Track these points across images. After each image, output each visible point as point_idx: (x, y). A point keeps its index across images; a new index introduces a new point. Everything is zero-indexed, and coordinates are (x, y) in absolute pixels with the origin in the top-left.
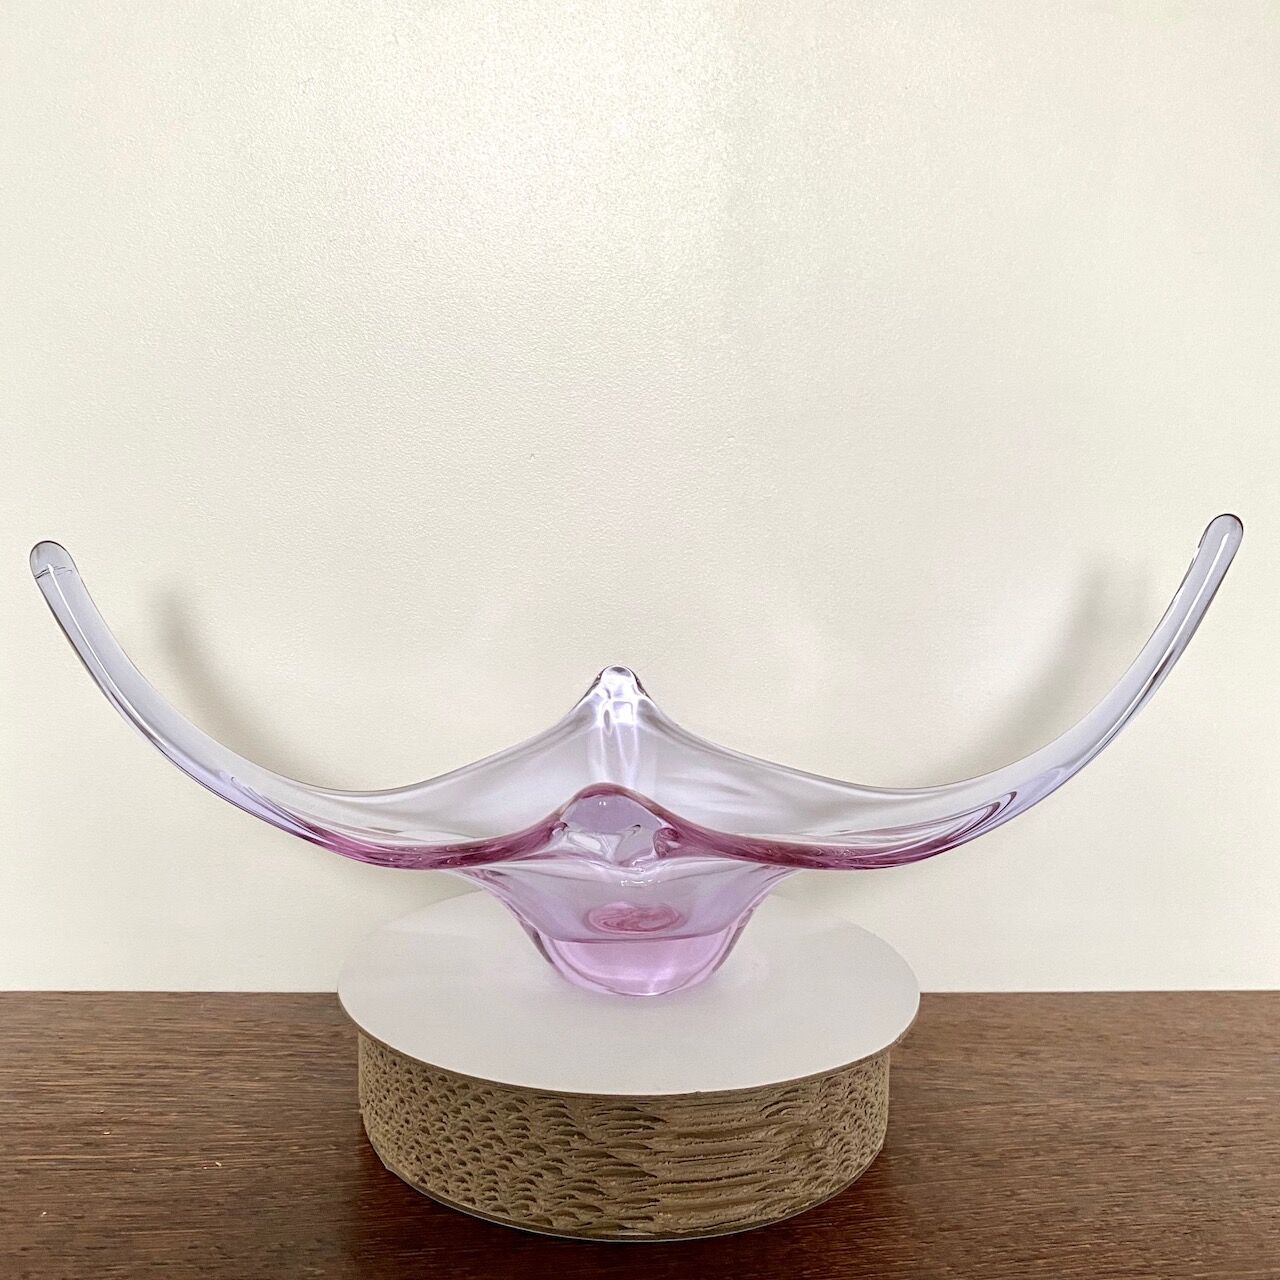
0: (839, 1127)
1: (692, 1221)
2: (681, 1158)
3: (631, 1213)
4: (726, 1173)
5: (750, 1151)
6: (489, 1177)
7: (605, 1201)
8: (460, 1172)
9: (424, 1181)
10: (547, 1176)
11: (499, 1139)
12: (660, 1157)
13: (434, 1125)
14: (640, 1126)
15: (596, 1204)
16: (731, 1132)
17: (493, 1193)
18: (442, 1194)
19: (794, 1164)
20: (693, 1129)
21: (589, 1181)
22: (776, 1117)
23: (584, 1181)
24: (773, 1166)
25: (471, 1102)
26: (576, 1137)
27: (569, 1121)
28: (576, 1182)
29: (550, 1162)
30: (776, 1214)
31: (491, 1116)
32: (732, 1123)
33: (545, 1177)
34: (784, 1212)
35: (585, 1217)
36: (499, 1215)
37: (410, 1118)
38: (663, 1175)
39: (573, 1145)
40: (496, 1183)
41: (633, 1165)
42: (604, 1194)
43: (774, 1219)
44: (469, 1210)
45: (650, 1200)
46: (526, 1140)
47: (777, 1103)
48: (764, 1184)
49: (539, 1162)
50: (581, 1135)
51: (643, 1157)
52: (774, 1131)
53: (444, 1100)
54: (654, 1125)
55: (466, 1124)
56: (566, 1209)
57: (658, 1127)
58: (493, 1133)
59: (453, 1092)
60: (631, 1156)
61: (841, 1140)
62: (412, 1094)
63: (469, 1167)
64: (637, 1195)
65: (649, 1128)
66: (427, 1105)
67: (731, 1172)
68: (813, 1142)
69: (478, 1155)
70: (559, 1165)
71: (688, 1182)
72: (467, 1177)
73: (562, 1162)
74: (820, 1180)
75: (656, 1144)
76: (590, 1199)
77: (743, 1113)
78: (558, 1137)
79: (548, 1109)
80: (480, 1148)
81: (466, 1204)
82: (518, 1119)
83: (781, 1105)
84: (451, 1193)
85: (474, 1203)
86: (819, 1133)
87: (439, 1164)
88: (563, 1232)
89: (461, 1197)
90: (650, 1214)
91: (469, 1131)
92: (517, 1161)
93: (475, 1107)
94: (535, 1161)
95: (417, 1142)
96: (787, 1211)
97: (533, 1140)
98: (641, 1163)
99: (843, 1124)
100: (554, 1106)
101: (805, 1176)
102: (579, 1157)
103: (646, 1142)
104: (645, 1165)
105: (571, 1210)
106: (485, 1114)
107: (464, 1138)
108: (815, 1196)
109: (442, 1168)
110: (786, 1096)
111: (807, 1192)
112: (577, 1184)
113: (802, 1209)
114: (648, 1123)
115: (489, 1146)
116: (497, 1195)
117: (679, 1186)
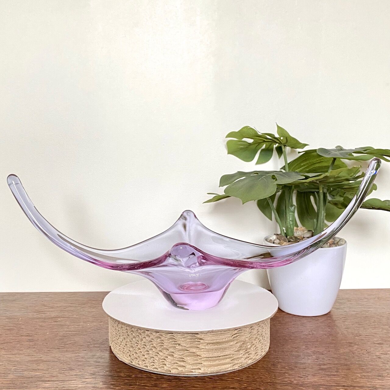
0: (254, 342)
1: (212, 369)
2: (208, 351)
3: (194, 367)
4: (222, 355)
5: (228, 348)
6: (152, 359)
7: (186, 364)
8: (143, 358)
9: (132, 362)
10: (169, 357)
11: (155, 347)
12: (202, 350)
13: (135, 345)
14: (196, 341)
15: (184, 365)
16: (223, 343)
17: (153, 364)
18: (138, 365)
19: (242, 353)
20: (212, 342)
21: (182, 358)
22: (236, 338)
23: (180, 358)
24: (235, 353)
25: (146, 337)
26: (177, 345)
27: (175, 340)
28: (177, 358)
29: (170, 353)
30: (236, 368)
31: (152, 340)
32: (223, 340)
33: (168, 358)
34: (239, 367)
35: (180, 369)
36: (155, 370)
37: (127, 343)
38: (203, 356)
39: (177, 348)
40: (154, 360)
41: (195, 353)
42: (186, 362)
43: (236, 369)
44: (146, 369)
45: (200, 363)
46: (163, 347)
47: (236, 334)
48: (233, 358)
49: (167, 353)
50: (179, 345)
51: (197, 350)
52: (236, 342)
53: (138, 337)
54: (200, 341)
55: (145, 343)
56: (175, 367)
57: (202, 341)
58: (153, 345)
59: (141, 334)
60: (194, 350)
61: (255, 346)
62: (128, 336)
63: (146, 356)
64: (196, 362)
65: (199, 341)
66: (132, 339)
67: (223, 354)
68: (247, 346)
69: (148, 352)
70: (173, 354)
71: (211, 358)
72: (145, 360)
73: (173, 353)
74: (250, 358)
75: (201, 346)
76: (182, 364)
77: (226, 337)
78: (172, 345)
79: (169, 337)
80: (149, 350)
81: (144, 368)
82: (160, 340)
83: (237, 334)
84: (140, 365)
85: (147, 367)
86: (249, 344)
87: (137, 356)
88: (174, 374)
89: (143, 366)
90: (200, 368)
91: (145, 345)
92: (160, 353)
93: (147, 338)
94: (165, 353)
95: (129, 351)
96: (240, 367)
97: (165, 346)
98: (197, 352)
99: (256, 341)
100: (171, 336)
101: (245, 357)
102: (178, 351)
103: (198, 346)
104: (198, 353)
105: (176, 367)
106: (150, 340)
107: (144, 348)
108: (248, 363)
109: (138, 358)
110: (238, 332)
111: (246, 361)
112: (178, 359)
113: (244, 366)
114: (199, 340)
115: (152, 349)
116: (154, 364)
117: (208, 359)
